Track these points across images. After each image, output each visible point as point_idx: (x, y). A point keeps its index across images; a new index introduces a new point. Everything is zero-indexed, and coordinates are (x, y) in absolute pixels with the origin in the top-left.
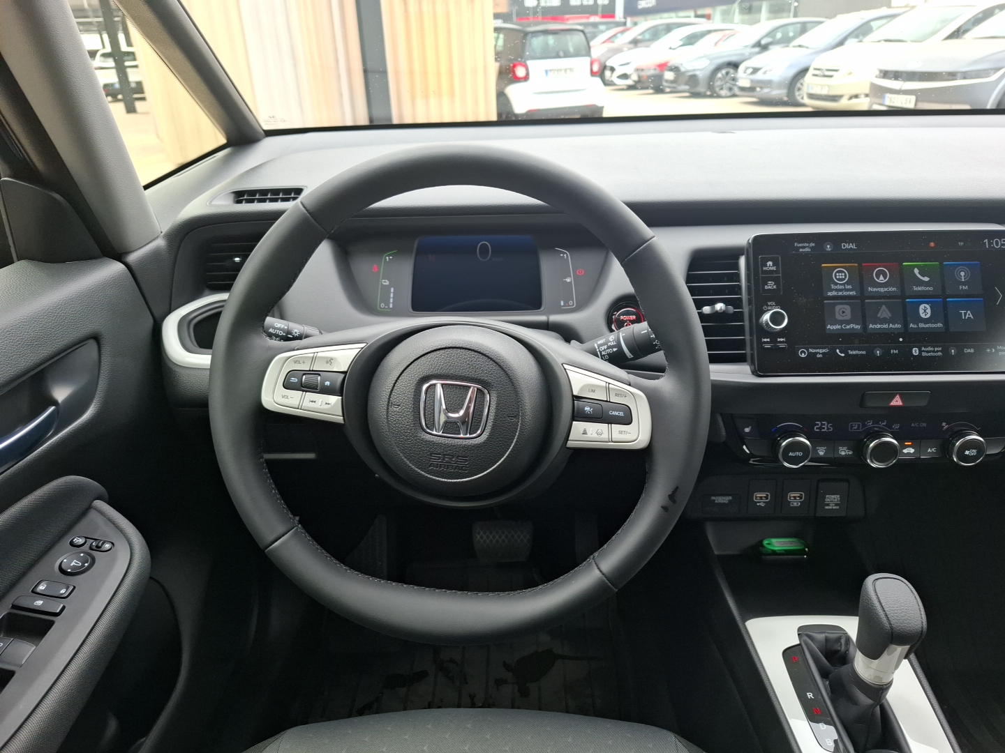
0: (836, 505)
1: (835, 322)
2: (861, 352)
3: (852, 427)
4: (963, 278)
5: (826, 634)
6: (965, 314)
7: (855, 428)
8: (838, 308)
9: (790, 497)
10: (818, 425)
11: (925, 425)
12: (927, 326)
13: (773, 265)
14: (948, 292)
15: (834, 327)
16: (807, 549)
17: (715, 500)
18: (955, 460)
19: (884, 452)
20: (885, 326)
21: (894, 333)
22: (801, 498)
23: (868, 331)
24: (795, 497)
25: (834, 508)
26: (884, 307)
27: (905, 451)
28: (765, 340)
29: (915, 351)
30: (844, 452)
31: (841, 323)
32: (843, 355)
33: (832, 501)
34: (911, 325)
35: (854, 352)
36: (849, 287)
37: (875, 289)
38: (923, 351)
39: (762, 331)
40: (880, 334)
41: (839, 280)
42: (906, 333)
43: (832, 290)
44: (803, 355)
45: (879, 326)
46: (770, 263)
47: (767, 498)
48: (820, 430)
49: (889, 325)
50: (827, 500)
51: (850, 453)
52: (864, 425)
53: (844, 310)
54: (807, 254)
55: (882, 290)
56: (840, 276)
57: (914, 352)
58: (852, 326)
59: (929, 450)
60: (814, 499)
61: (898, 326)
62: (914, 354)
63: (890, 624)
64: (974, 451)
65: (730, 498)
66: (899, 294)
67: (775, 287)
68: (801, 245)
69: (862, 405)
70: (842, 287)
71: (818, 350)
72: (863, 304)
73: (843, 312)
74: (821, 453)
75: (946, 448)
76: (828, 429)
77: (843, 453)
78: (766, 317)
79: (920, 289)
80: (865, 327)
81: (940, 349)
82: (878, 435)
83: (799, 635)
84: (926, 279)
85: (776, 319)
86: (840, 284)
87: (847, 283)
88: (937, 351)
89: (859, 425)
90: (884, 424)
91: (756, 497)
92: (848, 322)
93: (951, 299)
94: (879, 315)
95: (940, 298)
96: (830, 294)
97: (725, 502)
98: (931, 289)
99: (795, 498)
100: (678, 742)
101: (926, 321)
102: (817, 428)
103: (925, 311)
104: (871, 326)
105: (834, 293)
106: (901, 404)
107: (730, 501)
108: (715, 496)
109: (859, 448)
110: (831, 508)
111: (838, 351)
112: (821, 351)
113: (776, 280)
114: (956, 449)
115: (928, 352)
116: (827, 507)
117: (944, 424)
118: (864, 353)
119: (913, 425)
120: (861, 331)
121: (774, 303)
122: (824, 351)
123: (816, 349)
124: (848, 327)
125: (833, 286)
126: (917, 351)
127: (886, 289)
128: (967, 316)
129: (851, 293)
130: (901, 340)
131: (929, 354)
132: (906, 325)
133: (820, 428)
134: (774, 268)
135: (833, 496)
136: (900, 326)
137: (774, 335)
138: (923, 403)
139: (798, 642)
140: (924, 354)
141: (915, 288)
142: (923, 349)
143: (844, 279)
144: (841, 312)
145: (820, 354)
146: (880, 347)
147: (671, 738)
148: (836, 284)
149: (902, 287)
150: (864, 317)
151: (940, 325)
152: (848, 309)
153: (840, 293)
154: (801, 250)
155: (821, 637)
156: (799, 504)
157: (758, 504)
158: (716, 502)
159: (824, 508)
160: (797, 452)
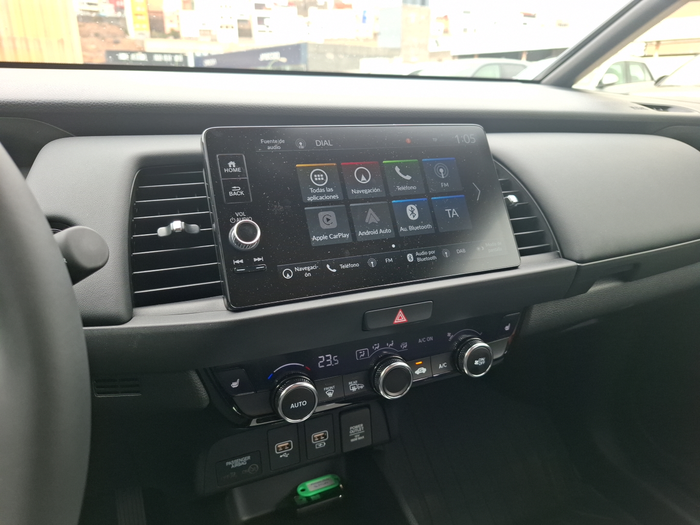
0: (361, 435)
1: (321, 232)
2: (353, 265)
3: (359, 355)
4: (443, 175)
6: (451, 212)
7: (363, 355)
8: (321, 215)
9: (314, 438)
10: (321, 359)
11: (431, 338)
12: (417, 228)
13: (237, 166)
14: (432, 190)
15: (320, 238)
16: (341, 486)
17: (231, 465)
18: (466, 372)
19: (398, 378)
20: (375, 232)
21: (385, 240)
22: (325, 437)
23: (359, 240)
24: (319, 437)
25: (359, 438)
26: (370, 211)
27: (417, 372)
28: (238, 262)
29: (410, 258)
30: (355, 387)
31: (327, 232)
32: (334, 271)
33: (357, 432)
34: (402, 229)
35: (347, 266)
36: (331, 190)
37: (358, 192)
38: (418, 256)
39: (233, 251)
40: (370, 242)
41: (317, 182)
42: (397, 238)
43: (312, 195)
44: (288, 277)
45: (368, 233)
46: (232, 164)
47: (289, 446)
48: (325, 365)
49: (379, 231)
50: (352, 432)
51: (362, 387)
52: (371, 351)
53: (329, 217)
54: (276, 152)
55: (366, 192)
56: (319, 177)
57: (408, 258)
58: (340, 235)
59: (440, 367)
60: (339, 434)
61: (388, 231)
62: (409, 261)
64: (483, 359)
65: (249, 458)
66: (384, 195)
67: (242, 193)
68: (268, 142)
69: (364, 328)
70: (322, 190)
71: (305, 268)
72: (348, 209)
73: (328, 220)
74: (330, 395)
75: (455, 360)
76: (334, 362)
77: (354, 389)
78: (234, 232)
79: (403, 188)
80: (354, 235)
81: (434, 252)
82: (388, 360)
84: (408, 177)
85: (246, 232)
86: (320, 187)
87: (328, 185)
88: (432, 255)
89: (366, 351)
90: (392, 345)
91: (278, 449)
92: (334, 231)
93: (435, 198)
94: (367, 221)
95: (425, 197)
96: (310, 199)
97: (243, 464)
98: (414, 188)
99: (319, 439)
101: (415, 223)
102: (321, 364)
103: (412, 212)
104: (360, 233)
105: (315, 198)
106: (405, 320)
107: (248, 461)
108: (230, 460)
109: (370, 379)
110: (356, 439)
111: (328, 266)
112: (309, 269)
113: (242, 184)
114: (465, 360)
115: (422, 257)
116: (352, 440)
117: (449, 334)
118: (357, 265)
119: (420, 341)
120: (351, 241)
121: (243, 214)
122: (312, 268)
123: (303, 266)
124: (335, 237)
125: (312, 190)
126: (412, 257)
127: (370, 191)
128: (453, 214)
129: (334, 197)
130: (393, 246)
131: (424, 259)
132: (396, 229)
133: (325, 363)
134: (238, 170)
135: (356, 427)
136: (389, 231)
137: (248, 254)
138: (427, 315)
140: (419, 260)
141: (399, 189)
142: (417, 254)
143: (324, 181)
144: (325, 220)
145: (308, 272)
146: (373, 257)
148: (316, 187)
149: (386, 188)
150: (351, 224)
151: (429, 226)
152: (332, 215)
153: (321, 198)
154: (269, 148)
156: (325, 444)
157: (281, 456)
158: (233, 466)
159: (350, 441)
160: (300, 403)
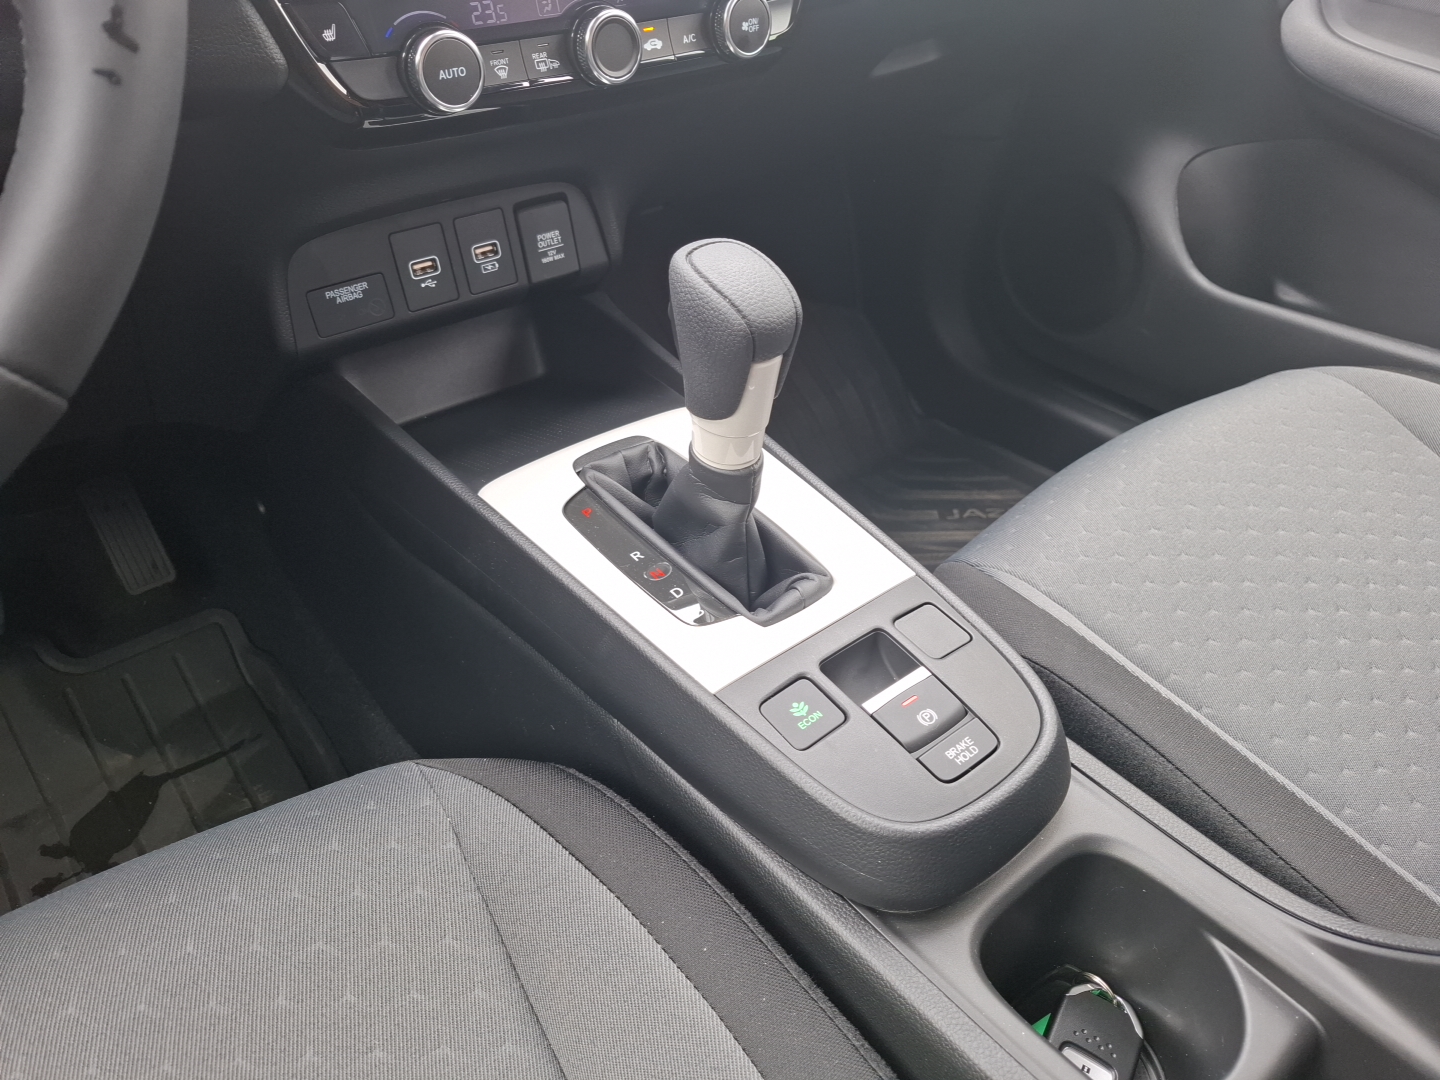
0: (559, 251)
3: (542, 6)
5: (624, 453)
7: (549, 8)
9: (476, 255)
10: (475, 9)
17: (335, 299)
22: (496, 253)
24: (483, 254)
25: (556, 258)
27: (649, 46)
30: (543, 64)
33: (550, 245)
47: (434, 267)
48: (483, 20)
50: (541, 244)
51: (556, 65)
59: (685, 40)
60: (518, 248)
63: (744, 317)
64: (755, 21)
65: (365, 285)
74: (503, 77)
76: (499, 17)
77: (543, 68)
83: (578, 473)
91: (414, 271)
97: (356, 296)
99: (486, 256)
100: (425, 769)
102: (477, 17)
107: (364, 292)
110: (551, 259)
114: (727, 25)
116: (545, 261)
133: (484, 17)
135: (548, 235)
139: (581, 485)
147: (411, 771)
155: (616, 461)
156: (497, 265)
157: (423, 285)
158: (339, 300)
159: (541, 262)
160: (455, 69)
